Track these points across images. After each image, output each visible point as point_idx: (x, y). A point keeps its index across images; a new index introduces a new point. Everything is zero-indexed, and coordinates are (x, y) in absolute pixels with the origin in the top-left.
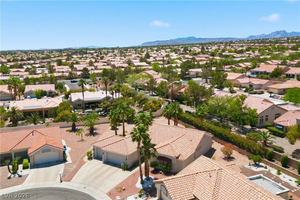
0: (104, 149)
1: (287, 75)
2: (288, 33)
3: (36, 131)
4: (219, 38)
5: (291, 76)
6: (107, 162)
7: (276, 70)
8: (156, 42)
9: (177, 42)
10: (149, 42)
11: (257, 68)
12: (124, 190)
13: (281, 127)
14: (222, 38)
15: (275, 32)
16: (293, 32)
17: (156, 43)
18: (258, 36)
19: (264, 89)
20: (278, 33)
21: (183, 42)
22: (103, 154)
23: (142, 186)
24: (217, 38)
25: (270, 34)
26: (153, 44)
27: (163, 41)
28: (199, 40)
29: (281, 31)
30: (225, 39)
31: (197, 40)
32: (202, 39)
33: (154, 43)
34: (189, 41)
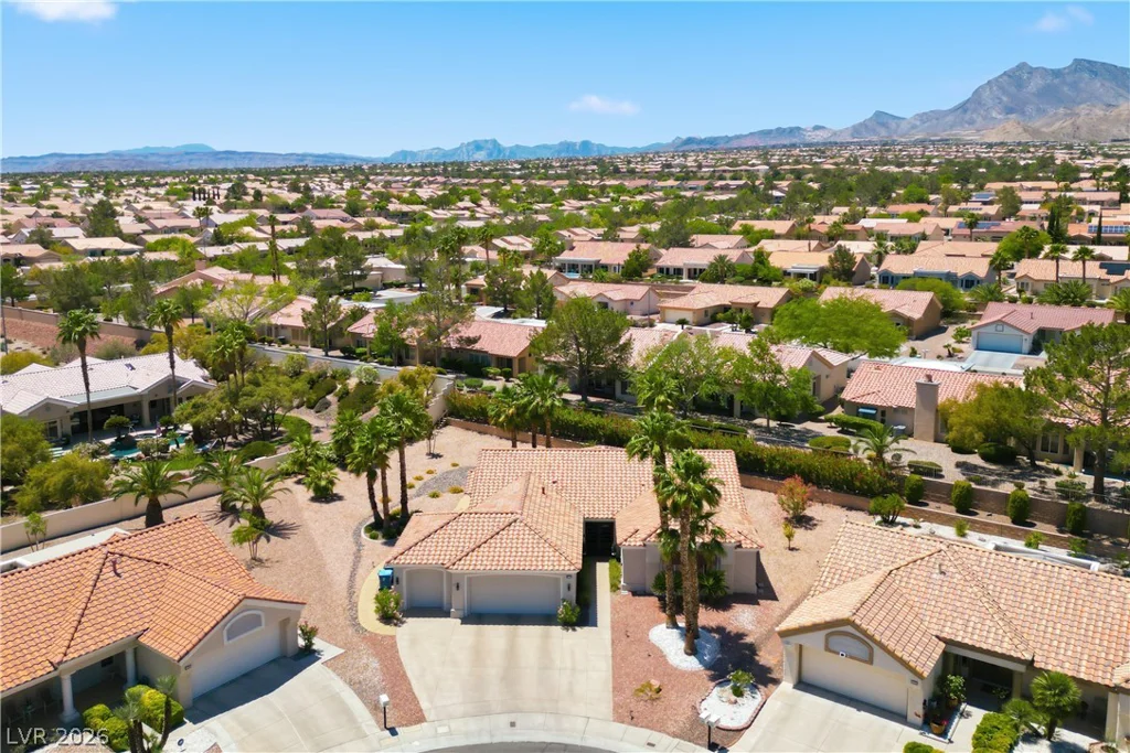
0: (460, 567)
1: (661, 270)
2: (505, 149)
3: (122, 555)
4: (298, 155)
5: (672, 272)
6: (474, 617)
7: (635, 256)
8: (49, 160)
9: (141, 162)
10: (18, 155)
11: (566, 252)
12: (659, 690)
13: (874, 412)
14: (311, 155)
15: (469, 144)
16: (517, 146)
17: (52, 162)
18: (423, 151)
19: (639, 312)
20: (478, 146)
21: (168, 163)
22: (458, 587)
23: (701, 662)
24: (292, 154)
25: (457, 149)
26: (35, 164)
27: (80, 155)
28: (227, 159)
29: (486, 141)
30: (320, 159)
31: (221, 159)
32: (240, 154)
33: (40, 161)
34: (191, 160)
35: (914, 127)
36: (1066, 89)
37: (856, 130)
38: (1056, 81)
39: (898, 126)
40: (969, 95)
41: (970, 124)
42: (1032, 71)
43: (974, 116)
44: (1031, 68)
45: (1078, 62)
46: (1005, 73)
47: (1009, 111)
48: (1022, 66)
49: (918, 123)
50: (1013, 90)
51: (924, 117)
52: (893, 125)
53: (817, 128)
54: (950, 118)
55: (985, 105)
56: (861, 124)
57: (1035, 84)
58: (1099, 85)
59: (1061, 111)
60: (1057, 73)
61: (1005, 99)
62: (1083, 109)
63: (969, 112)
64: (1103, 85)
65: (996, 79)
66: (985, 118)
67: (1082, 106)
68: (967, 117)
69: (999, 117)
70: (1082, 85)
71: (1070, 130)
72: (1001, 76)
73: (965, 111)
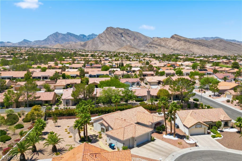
6: (138, 146)
13: (141, 97)
35: (34, 44)
36: (66, 38)
37: (20, 43)
38: (64, 36)
39: (31, 43)
40: (46, 38)
41: (47, 44)
42: (59, 34)
43: (48, 42)
44: (59, 33)
45: (68, 33)
46: (54, 34)
47: (56, 42)
48: (57, 33)
49: (35, 43)
50: (56, 37)
51: (36, 42)
52: (29, 43)
53: (8, 42)
54: (43, 42)
55: (50, 40)
56: (21, 42)
57: (60, 36)
58: (72, 38)
59: (67, 42)
60: (64, 35)
61: (54, 39)
62: (71, 42)
63: (47, 41)
64: (73, 38)
65: (52, 35)
66: (51, 43)
67: (70, 42)
68: (47, 42)
69: (54, 43)
70: (69, 38)
71: (70, 46)
72: (53, 34)
73: (46, 41)
